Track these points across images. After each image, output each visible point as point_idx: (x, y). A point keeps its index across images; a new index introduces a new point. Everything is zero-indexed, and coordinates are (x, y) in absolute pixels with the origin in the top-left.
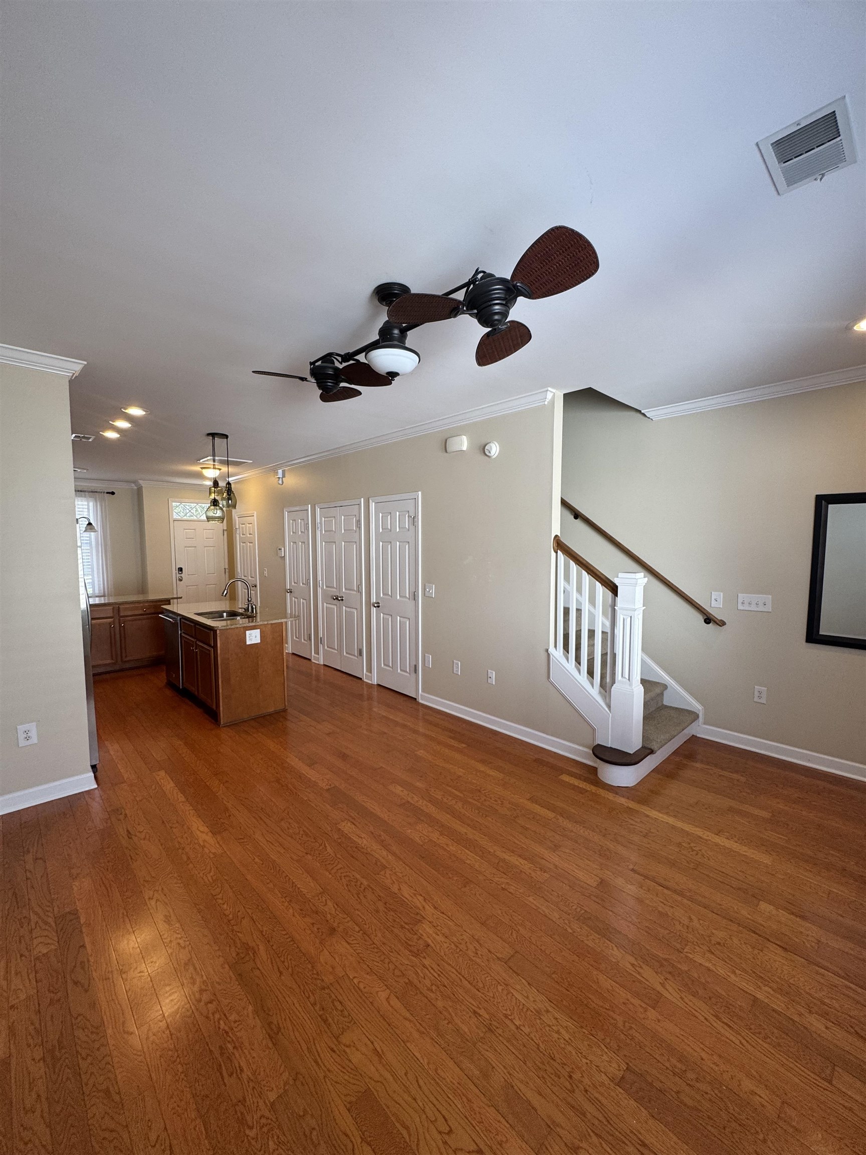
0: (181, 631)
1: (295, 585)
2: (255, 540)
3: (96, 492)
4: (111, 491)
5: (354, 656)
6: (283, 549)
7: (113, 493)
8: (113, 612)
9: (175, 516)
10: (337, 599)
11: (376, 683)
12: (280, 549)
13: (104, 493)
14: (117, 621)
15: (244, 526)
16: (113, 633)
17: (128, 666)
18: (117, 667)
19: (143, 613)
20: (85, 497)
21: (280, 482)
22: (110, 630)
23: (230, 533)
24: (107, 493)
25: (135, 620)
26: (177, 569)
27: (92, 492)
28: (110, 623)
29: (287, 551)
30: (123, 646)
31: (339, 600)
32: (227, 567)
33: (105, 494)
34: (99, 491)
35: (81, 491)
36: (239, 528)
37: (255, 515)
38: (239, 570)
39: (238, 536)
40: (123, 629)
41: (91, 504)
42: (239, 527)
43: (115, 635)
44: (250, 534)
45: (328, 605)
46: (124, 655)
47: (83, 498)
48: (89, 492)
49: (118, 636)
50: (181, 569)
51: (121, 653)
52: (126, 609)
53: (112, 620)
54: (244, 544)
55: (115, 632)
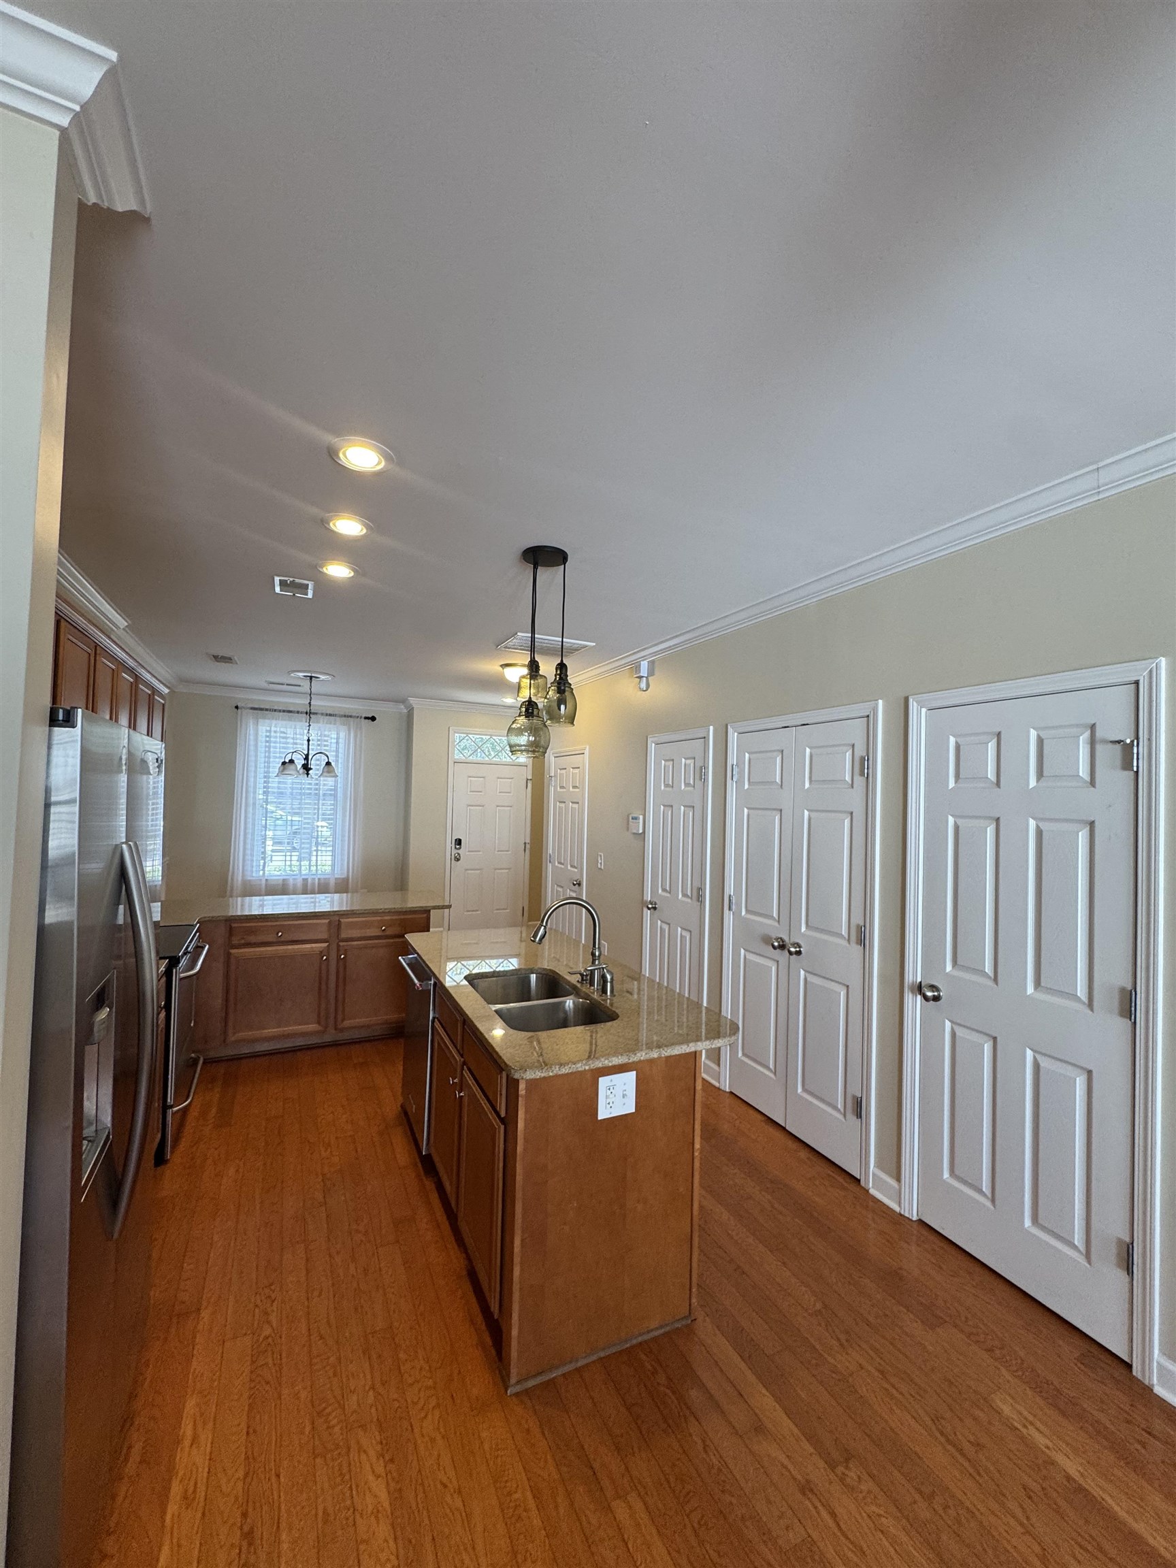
0: (434, 1013)
1: (665, 894)
2: (584, 799)
3: (351, 716)
4: (370, 716)
5: (835, 1108)
6: (641, 817)
7: (373, 719)
8: (329, 930)
9: (458, 756)
10: (782, 947)
11: (915, 1218)
12: (635, 818)
13: (361, 717)
14: (334, 946)
15: (564, 771)
16: (324, 972)
17: (346, 1036)
18: (327, 1038)
19: (380, 934)
20: (335, 724)
21: (643, 685)
22: (320, 963)
23: (538, 784)
24: (366, 718)
25: (366, 947)
26: (454, 841)
27: (345, 716)
28: (321, 952)
29: (651, 821)
30: (340, 996)
31: (790, 953)
32: (528, 841)
33: (363, 720)
34: (354, 714)
35: (330, 715)
36: (555, 776)
37: (587, 752)
38: (550, 851)
39: (552, 789)
40: (343, 964)
41: (342, 735)
42: (556, 772)
43: (328, 979)
44: (574, 787)
45: (751, 957)
46: (340, 1017)
47: (332, 726)
48: (341, 716)
49: (333, 978)
50: (459, 842)
51: (336, 1010)
52: (352, 926)
53: (326, 945)
54: (563, 805)
55: (328, 971)
